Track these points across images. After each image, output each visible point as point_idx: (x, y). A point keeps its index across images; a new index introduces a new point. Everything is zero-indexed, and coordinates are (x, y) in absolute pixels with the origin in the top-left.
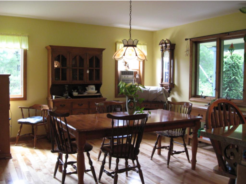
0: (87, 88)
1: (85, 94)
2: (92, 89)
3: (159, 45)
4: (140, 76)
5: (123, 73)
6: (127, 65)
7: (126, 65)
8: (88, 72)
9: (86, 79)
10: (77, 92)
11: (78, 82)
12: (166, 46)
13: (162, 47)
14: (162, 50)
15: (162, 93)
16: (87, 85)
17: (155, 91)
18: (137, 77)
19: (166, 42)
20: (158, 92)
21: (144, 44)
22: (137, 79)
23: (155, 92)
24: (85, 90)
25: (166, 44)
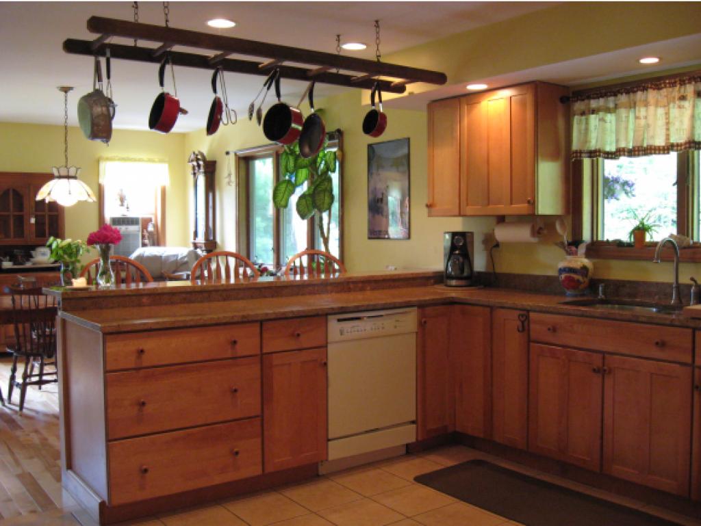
0: (33, 253)
1: (28, 265)
2: (44, 254)
3: (189, 162)
4: (156, 226)
5: (117, 221)
6: (125, 204)
7: (122, 205)
8: (33, 221)
9: (30, 235)
10: (10, 261)
11: (11, 241)
12: (199, 166)
13: (194, 168)
14: (194, 174)
15: (186, 259)
16: (34, 247)
17: (174, 256)
18: (151, 228)
19: (199, 157)
20: (179, 257)
21: (161, 161)
22: (150, 233)
23: (172, 259)
24: (29, 257)
25: (197, 160)
